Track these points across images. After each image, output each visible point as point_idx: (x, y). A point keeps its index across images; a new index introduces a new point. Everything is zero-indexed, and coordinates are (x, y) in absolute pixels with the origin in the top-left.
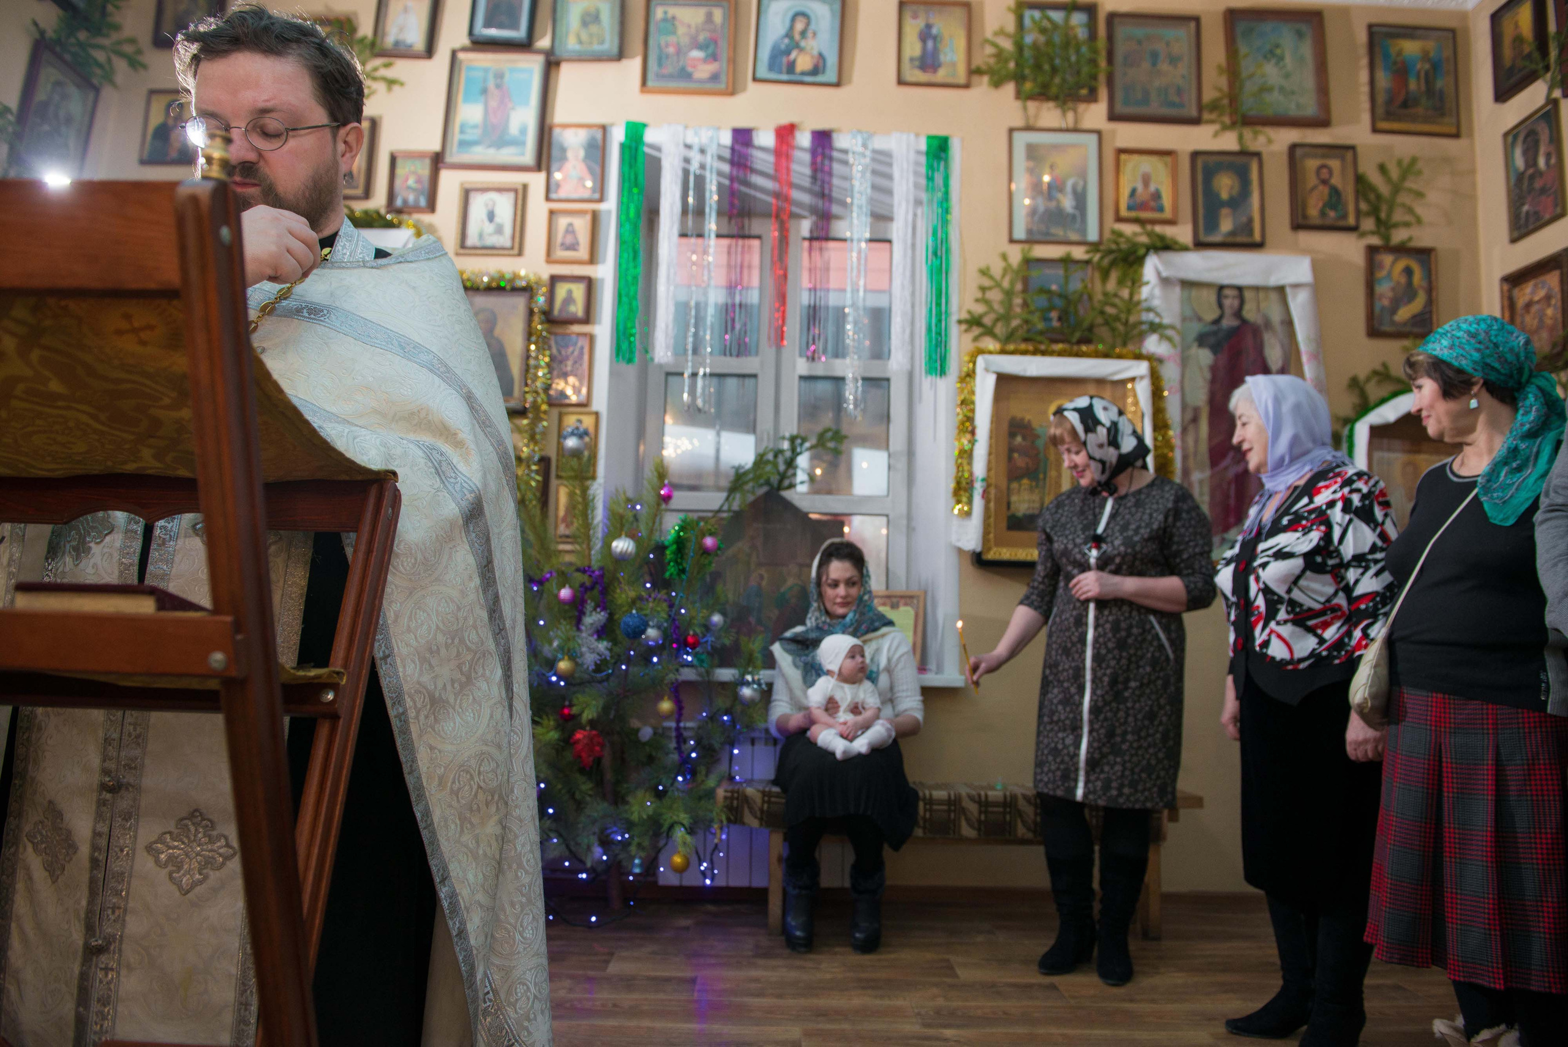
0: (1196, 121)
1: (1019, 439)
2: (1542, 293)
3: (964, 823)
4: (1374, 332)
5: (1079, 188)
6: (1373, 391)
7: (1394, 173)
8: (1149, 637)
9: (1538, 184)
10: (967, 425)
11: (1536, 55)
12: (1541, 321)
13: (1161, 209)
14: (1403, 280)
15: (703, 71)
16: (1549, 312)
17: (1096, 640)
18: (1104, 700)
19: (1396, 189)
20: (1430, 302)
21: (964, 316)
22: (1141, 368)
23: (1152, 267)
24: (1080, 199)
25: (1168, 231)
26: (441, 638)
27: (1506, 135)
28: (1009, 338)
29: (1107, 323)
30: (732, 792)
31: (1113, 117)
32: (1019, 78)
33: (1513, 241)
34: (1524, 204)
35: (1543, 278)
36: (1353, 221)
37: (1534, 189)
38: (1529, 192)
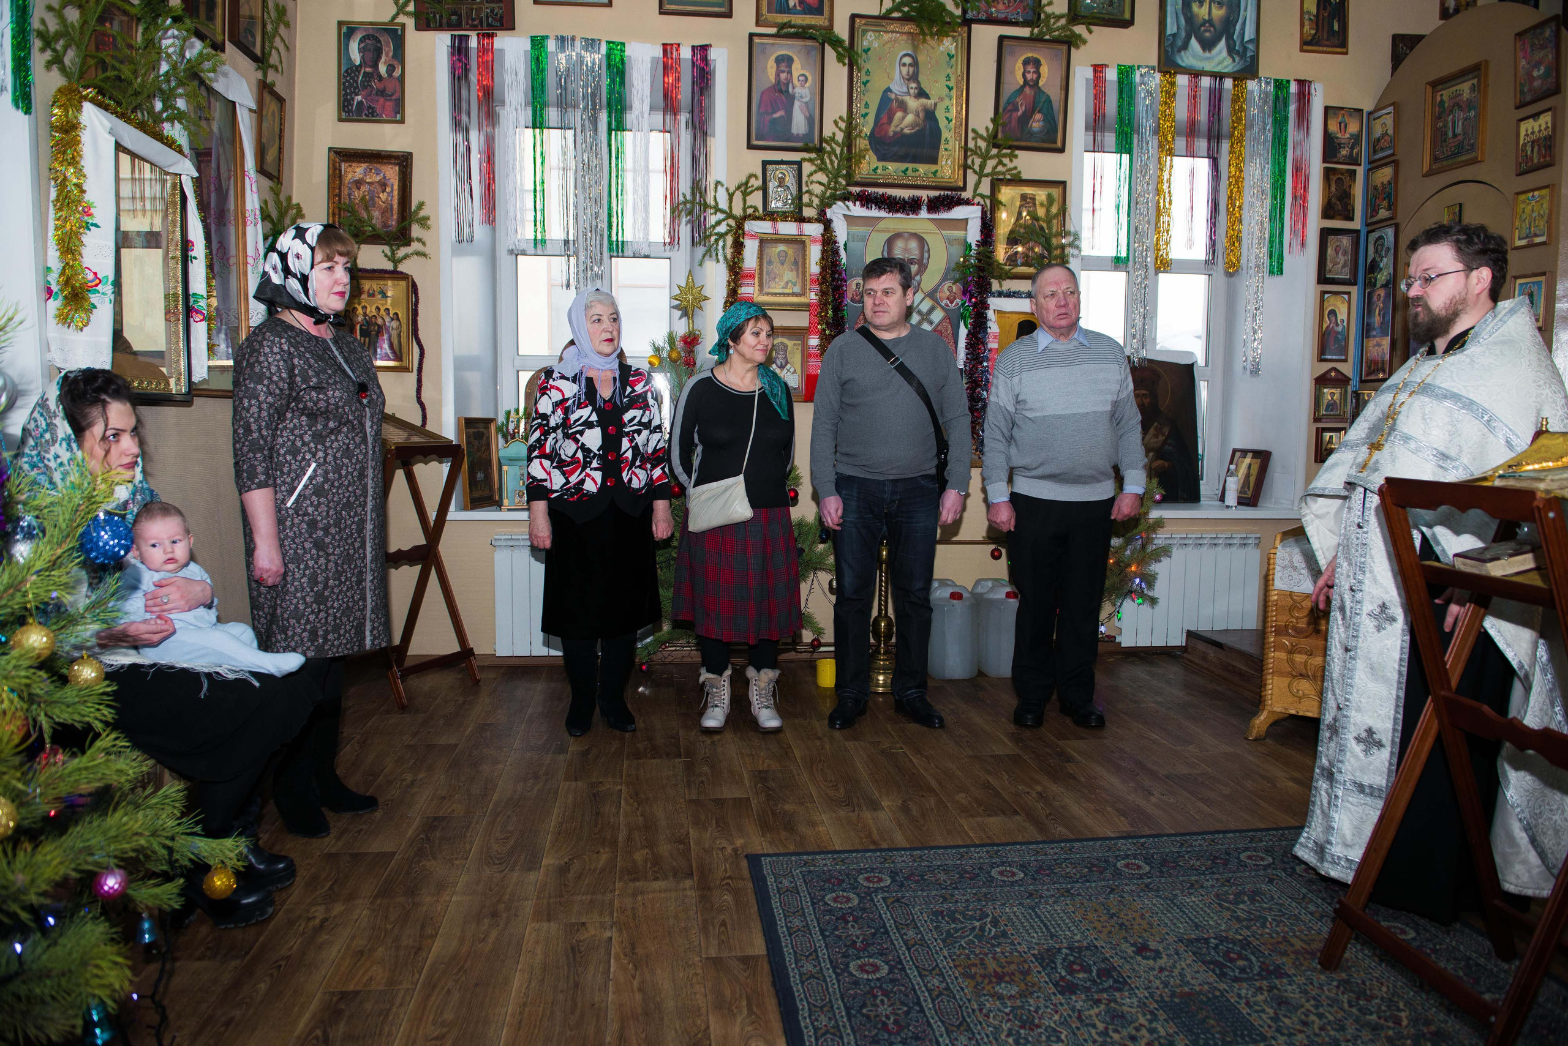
2: (375, 178)
9: (375, 84)
12: (372, 200)
14: (272, 121)
16: (383, 196)
20: (280, 150)
21: (41, 26)
27: (341, 23)
33: (340, 120)
34: (357, 95)
35: (378, 166)
36: (258, 51)
37: (371, 86)
38: (365, 87)
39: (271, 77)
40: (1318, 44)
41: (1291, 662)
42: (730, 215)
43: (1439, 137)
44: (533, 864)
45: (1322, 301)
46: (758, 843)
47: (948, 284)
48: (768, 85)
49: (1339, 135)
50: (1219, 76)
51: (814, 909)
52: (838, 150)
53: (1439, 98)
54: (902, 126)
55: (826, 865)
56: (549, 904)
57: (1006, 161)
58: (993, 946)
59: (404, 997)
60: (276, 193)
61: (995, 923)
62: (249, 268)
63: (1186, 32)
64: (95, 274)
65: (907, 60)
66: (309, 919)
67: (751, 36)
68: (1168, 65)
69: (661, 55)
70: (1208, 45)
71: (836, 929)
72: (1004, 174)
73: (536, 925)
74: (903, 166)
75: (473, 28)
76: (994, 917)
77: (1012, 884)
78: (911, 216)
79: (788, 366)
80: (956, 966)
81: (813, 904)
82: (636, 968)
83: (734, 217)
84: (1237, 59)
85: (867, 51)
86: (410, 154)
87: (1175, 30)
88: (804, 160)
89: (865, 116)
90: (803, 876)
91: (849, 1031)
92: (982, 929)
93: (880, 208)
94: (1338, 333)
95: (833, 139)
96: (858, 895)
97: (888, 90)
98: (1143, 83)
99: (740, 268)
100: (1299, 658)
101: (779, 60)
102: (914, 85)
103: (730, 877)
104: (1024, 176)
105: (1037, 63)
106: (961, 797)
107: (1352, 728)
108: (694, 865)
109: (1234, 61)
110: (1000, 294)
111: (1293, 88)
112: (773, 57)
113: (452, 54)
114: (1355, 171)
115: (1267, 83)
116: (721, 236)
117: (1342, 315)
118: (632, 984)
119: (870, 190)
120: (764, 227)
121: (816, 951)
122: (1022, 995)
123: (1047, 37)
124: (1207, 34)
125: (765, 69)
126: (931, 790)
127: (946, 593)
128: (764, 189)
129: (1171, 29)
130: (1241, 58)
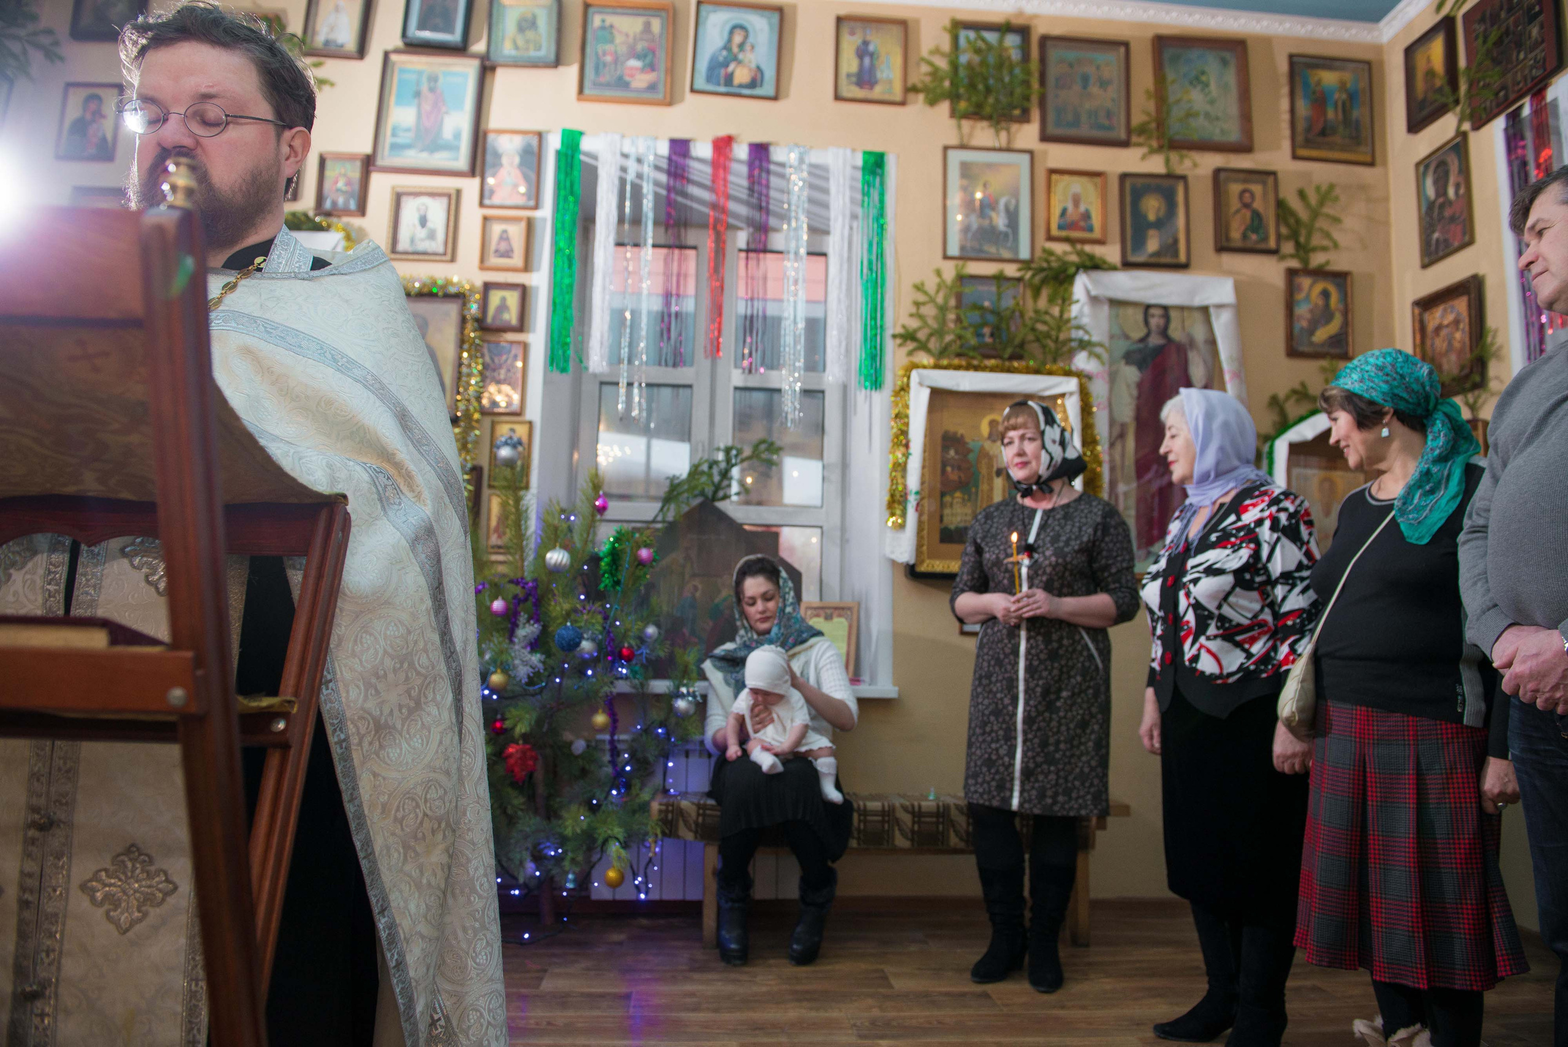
0: (1125, 144)
1: (952, 453)
2: (1450, 318)
3: (897, 833)
4: (1293, 352)
5: (1012, 207)
6: (1292, 409)
7: (1313, 199)
8: (1079, 648)
9: (1447, 213)
10: (901, 439)
11: (1447, 89)
12: (1450, 344)
13: (1090, 229)
14: (1320, 302)
15: (641, 81)
16: (1458, 335)
17: (1028, 652)
18: (1037, 711)
19: (1315, 214)
20: (1346, 324)
21: (899, 330)
22: (1071, 385)
23: (1081, 285)
24: (1013, 217)
25: (1098, 251)
26: (388, 663)
27: (1418, 165)
28: (943, 352)
29: (1038, 340)
30: (667, 805)
31: (1045, 138)
32: (954, 97)
33: (1423, 268)
34: (1434, 233)
35: (1452, 303)
36: (1271, 244)
37: (1444, 217)
38: (1439, 220)
75: (1523, 95)
86: (1481, 276)
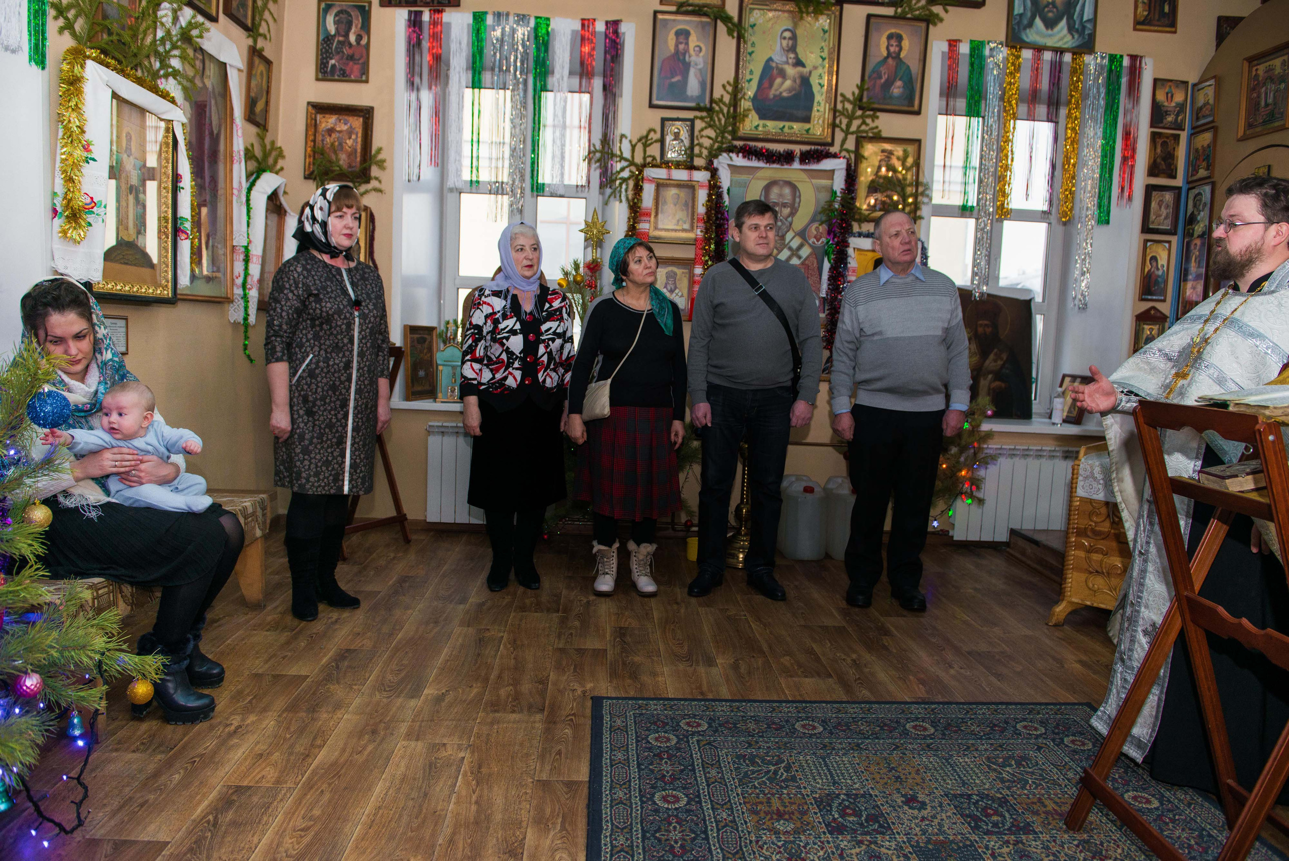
9: (346, 51)
12: (341, 145)
14: (260, 80)
16: (349, 142)
20: (267, 102)
33: (317, 79)
34: (331, 59)
35: (346, 117)
36: (249, 23)
37: (343, 52)
38: (338, 53)
39: (260, 43)
40: (1149, 24)
41: (1088, 559)
42: (632, 163)
43: (1253, 107)
44: (415, 693)
45: (1145, 248)
46: (604, 687)
47: (815, 225)
48: (668, 55)
49: (1166, 104)
50: (1060, 51)
51: (637, 746)
52: (725, 110)
53: (1254, 73)
54: (781, 90)
55: (655, 710)
56: (420, 726)
57: (869, 121)
58: (782, 787)
59: (285, 794)
60: (261, 138)
61: (788, 769)
62: (235, 198)
63: (1031, 11)
64: (92, 198)
65: (787, 34)
66: (227, 725)
67: (656, 13)
68: (1014, 41)
69: (580, 28)
70: (1050, 24)
71: (652, 764)
72: (866, 132)
73: (405, 743)
74: (781, 124)
75: (426, 5)
76: (788, 763)
77: (811, 736)
78: (786, 167)
79: (677, 291)
80: (745, 803)
81: (637, 741)
82: (478, 784)
83: (636, 165)
84: (1076, 36)
85: (753, 26)
86: (372, 108)
87: (1021, 11)
88: (696, 117)
89: (750, 81)
90: (635, 717)
91: (640, 851)
92: (776, 773)
93: (759, 160)
94: (1158, 276)
95: (721, 100)
96: (677, 736)
97: (770, 59)
98: (991, 56)
99: (639, 208)
100: (1096, 557)
101: (678, 34)
102: (792, 56)
103: (574, 715)
104: (884, 134)
105: (899, 38)
106: (786, 660)
107: (1141, 622)
108: (547, 702)
109: (1073, 37)
110: (860, 235)
111: (1126, 62)
112: (673, 31)
113: (409, 27)
114: (1179, 135)
115: (1102, 58)
116: (624, 180)
117: (1163, 261)
118: (471, 797)
119: (752, 144)
120: (660, 173)
121: (630, 781)
122: (796, 832)
123: (909, 16)
124: (1050, 15)
125: (666, 42)
126: (761, 652)
127: (798, 487)
128: (662, 141)
129: (1018, 9)
130: (1080, 36)
